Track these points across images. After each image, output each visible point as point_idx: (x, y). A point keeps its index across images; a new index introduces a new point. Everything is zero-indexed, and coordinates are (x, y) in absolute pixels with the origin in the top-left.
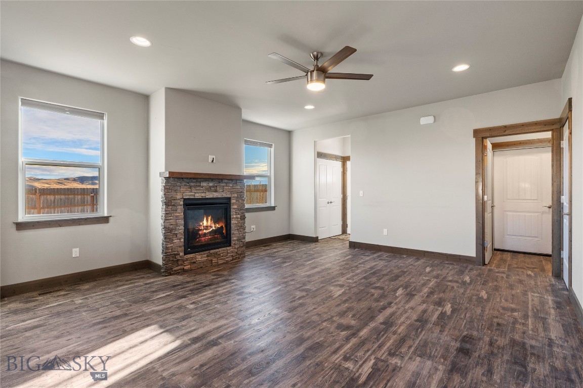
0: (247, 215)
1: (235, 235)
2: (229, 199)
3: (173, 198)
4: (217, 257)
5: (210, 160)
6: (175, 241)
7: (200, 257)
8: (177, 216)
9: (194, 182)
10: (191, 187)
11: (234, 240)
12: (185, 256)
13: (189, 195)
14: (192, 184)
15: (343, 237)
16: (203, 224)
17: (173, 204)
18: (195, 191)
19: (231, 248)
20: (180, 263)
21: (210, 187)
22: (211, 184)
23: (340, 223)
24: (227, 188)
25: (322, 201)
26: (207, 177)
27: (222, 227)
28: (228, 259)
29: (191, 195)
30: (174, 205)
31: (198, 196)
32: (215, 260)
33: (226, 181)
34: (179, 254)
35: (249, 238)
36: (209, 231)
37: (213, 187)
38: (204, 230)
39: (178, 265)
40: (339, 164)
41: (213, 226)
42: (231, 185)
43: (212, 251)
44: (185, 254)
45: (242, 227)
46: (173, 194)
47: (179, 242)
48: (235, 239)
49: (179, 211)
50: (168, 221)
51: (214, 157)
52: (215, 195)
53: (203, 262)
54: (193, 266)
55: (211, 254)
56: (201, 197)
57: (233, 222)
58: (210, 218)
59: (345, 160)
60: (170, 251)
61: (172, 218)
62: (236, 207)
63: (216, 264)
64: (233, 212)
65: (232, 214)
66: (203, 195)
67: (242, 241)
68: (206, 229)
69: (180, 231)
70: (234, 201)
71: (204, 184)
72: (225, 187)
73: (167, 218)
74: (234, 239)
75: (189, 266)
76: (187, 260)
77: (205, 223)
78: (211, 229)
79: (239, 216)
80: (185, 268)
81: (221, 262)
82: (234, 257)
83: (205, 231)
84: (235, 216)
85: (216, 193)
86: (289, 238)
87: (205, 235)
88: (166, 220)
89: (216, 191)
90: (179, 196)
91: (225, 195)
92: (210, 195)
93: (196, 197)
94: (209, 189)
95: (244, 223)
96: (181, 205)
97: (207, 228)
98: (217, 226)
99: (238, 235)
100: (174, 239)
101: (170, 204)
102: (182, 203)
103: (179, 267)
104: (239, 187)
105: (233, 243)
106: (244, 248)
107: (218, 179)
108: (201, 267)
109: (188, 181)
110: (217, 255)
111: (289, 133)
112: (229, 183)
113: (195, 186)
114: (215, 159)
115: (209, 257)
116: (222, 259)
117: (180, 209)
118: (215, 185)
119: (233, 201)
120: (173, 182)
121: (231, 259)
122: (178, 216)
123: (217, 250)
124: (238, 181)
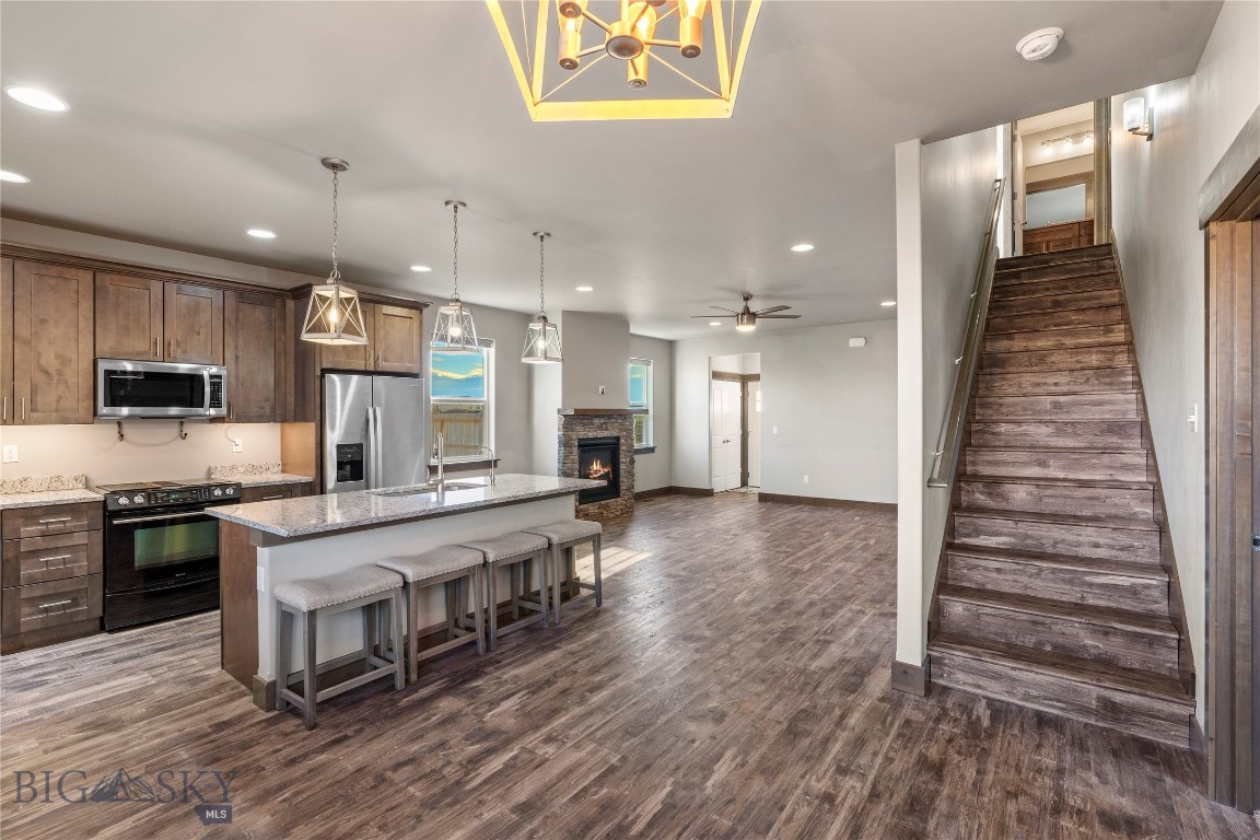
0: (637, 457)
1: (624, 483)
2: (618, 438)
3: (570, 438)
4: (608, 509)
5: (600, 391)
8: (573, 460)
9: (587, 419)
10: (585, 426)
11: (623, 490)
12: (580, 506)
13: (583, 434)
14: (585, 421)
15: (743, 490)
16: (593, 468)
17: (569, 445)
18: (590, 430)
19: (620, 499)
21: (601, 425)
22: (602, 422)
23: (739, 470)
24: (616, 425)
25: (718, 439)
27: (610, 471)
28: (618, 513)
29: (585, 435)
31: (591, 435)
32: (605, 513)
33: (616, 417)
35: (638, 489)
36: (598, 475)
37: (604, 424)
40: (737, 386)
41: (602, 470)
42: (620, 422)
43: (603, 502)
44: (580, 504)
45: (631, 474)
46: (569, 433)
49: (574, 453)
50: (566, 465)
51: (604, 387)
52: (605, 434)
55: (602, 505)
56: (593, 437)
57: (622, 467)
58: (599, 461)
59: (745, 380)
61: (569, 461)
62: (625, 448)
64: (622, 455)
65: (620, 457)
66: (594, 434)
67: (631, 492)
68: (595, 474)
70: (623, 441)
71: (596, 421)
72: (614, 425)
73: (566, 462)
74: (623, 487)
77: (595, 467)
78: (600, 474)
79: (628, 460)
82: (624, 511)
84: (623, 460)
85: (607, 432)
86: (672, 491)
89: (606, 429)
90: (574, 437)
91: (614, 434)
93: (589, 437)
94: (600, 427)
95: (634, 468)
96: (577, 446)
97: (596, 471)
98: (606, 469)
99: (626, 484)
101: (567, 445)
102: (577, 443)
104: (628, 425)
105: (622, 492)
106: (633, 500)
107: (608, 414)
109: (581, 417)
110: (607, 507)
112: (618, 419)
113: (591, 425)
114: (604, 390)
115: (601, 510)
116: (612, 512)
117: (575, 450)
118: (606, 422)
120: (570, 420)
121: (621, 512)
123: (608, 501)
124: (627, 416)
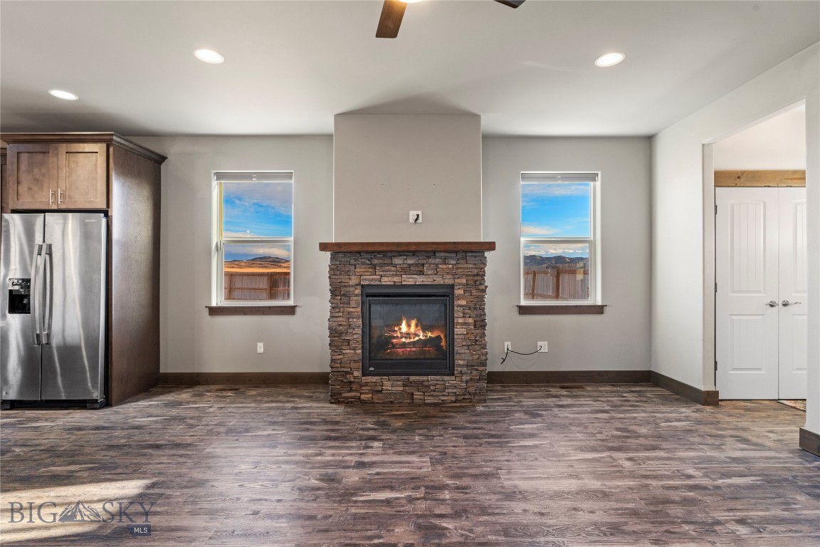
1: (462, 357)
2: (452, 287)
3: (343, 284)
4: (423, 390)
5: (412, 219)
6: (347, 351)
7: (391, 385)
8: (349, 313)
9: (380, 258)
10: (374, 267)
11: (460, 366)
12: (363, 378)
13: (368, 279)
14: (375, 261)
16: (400, 329)
17: (342, 293)
18: (381, 273)
19: (453, 378)
20: (354, 387)
21: (410, 265)
22: (410, 262)
24: (445, 267)
25: (748, 298)
26: (405, 248)
27: (439, 337)
28: (445, 398)
29: (373, 280)
30: (344, 295)
31: (386, 281)
32: (418, 395)
33: (443, 254)
34: (352, 374)
36: (412, 340)
37: (416, 265)
38: (401, 338)
39: (351, 390)
41: (421, 334)
42: (453, 262)
43: (412, 378)
44: (364, 375)
46: (344, 278)
47: (354, 353)
48: (461, 362)
49: (353, 304)
50: (335, 319)
51: (420, 213)
52: (420, 280)
53: (395, 394)
54: (377, 398)
55: (411, 382)
56: (392, 283)
57: (459, 330)
58: (413, 323)
60: (339, 365)
61: (341, 314)
62: (463, 302)
63: (421, 401)
64: (458, 312)
65: (456, 315)
66: (396, 279)
67: (477, 370)
68: (406, 338)
69: (355, 336)
70: (461, 292)
71: (397, 261)
72: (441, 266)
73: (334, 314)
74: (459, 362)
75: (370, 396)
76: (367, 384)
77: (404, 328)
78: (417, 338)
79: (470, 320)
80: (363, 397)
81: (430, 400)
82: (460, 398)
83: (404, 340)
84: (460, 321)
85: (422, 276)
87: (404, 345)
88: (332, 317)
89: (421, 273)
90: (352, 282)
91: (439, 281)
92: (409, 280)
93: (383, 283)
94: (407, 270)
95: (483, 335)
96: (357, 295)
97: (408, 335)
98: (429, 334)
99: (468, 357)
100: (344, 348)
101: (337, 293)
102: (358, 291)
103: (352, 394)
104: (471, 266)
105: (457, 369)
106: (482, 383)
107: (426, 252)
108: (392, 402)
109: (368, 256)
110: (422, 387)
111: (649, 140)
112: (451, 258)
113: (382, 265)
114: (420, 217)
115: (407, 388)
116: (432, 396)
117: (354, 301)
118: (420, 262)
119: (459, 292)
120: (343, 260)
121: (453, 399)
122: (352, 312)
123: (425, 378)
124: (468, 254)
